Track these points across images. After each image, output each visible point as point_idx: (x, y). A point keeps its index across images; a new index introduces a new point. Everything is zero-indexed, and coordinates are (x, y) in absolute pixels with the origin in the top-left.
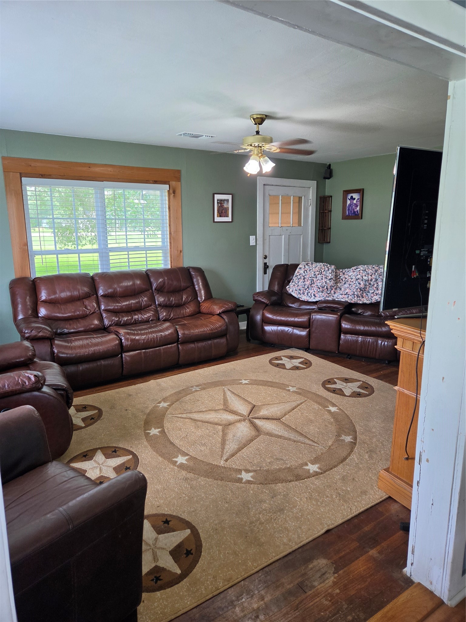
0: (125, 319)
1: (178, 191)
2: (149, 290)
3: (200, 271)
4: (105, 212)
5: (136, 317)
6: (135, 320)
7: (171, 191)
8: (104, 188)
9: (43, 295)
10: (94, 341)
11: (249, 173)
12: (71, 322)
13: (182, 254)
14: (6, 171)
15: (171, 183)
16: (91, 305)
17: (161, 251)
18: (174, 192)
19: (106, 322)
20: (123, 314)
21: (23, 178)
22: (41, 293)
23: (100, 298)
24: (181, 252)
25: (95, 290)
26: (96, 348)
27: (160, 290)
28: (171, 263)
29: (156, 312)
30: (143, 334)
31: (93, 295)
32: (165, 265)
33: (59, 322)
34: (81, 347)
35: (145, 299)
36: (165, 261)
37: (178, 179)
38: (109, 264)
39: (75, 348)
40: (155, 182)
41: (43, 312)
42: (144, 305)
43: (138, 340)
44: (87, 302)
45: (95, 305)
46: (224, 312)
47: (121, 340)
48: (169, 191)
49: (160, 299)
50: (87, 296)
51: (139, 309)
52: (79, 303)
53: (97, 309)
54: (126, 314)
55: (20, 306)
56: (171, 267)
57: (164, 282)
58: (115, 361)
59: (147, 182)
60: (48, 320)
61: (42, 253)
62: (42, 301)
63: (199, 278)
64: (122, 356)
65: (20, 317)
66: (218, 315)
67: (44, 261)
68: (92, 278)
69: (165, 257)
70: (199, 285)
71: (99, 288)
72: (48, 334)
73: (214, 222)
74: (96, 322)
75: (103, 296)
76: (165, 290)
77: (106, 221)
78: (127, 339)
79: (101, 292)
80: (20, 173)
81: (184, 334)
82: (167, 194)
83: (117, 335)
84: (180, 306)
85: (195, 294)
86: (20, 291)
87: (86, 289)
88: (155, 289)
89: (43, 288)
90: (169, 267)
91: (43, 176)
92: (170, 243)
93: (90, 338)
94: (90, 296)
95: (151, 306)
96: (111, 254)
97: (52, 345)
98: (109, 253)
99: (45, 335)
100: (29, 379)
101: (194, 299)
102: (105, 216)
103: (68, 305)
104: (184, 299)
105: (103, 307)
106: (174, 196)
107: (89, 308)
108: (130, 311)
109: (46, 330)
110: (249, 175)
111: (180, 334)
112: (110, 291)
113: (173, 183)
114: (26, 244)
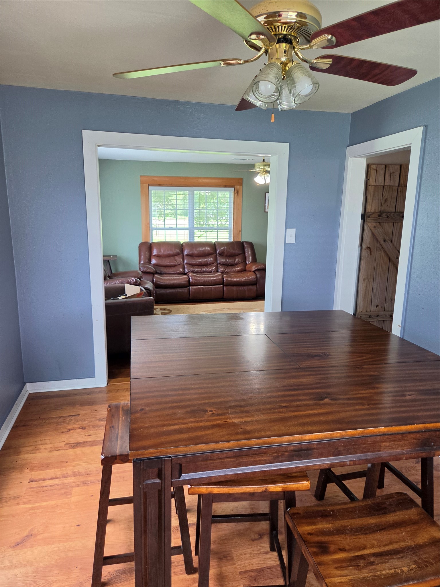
0: (197, 269)
1: (240, 192)
2: (214, 254)
3: (251, 245)
4: (194, 206)
5: (204, 269)
6: (203, 270)
7: (236, 192)
8: (194, 191)
9: (155, 252)
10: (175, 278)
11: (258, 183)
12: (167, 268)
13: (241, 233)
14: (142, 183)
15: (236, 187)
16: (179, 259)
17: (228, 231)
18: (238, 192)
19: (186, 270)
20: (196, 267)
21: (150, 187)
22: (153, 250)
23: (185, 257)
24: (240, 231)
25: (182, 251)
26: (175, 281)
27: (221, 254)
28: (233, 238)
29: (217, 268)
30: (202, 277)
31: (181, 254)
32: (229, 239)
33: (161, 267)
34: (168, 280)
35: (211, 259)
36: (230, 237)
37: (241, 184)
38: (193, 237)
39: (164, 279)
40: (226, 186)
41: (154, 261)
42: (210, 263)
43: (199, 280)
44: (177, 258)
45: (182, 260)
46: (257, 270)
47: (189, 278)
48: (234, 192)
49: (221, 260)
50: (177, 254)
51: (206, 265)
52: (172, 258)
53: (182, 262)
54: (198, 266)
55: (142, 257)
56: (233, 240)
57: (224, 250)
58: (185, 290)
59: (219, 186)
60: (155, 265)
61: (157, 229)
62: (154, 255)
63: (249, 248)
64: (189, 288)
65: (142, 262)
66: (253, 271)
67: (158, 233)
68: (182, 245)
69: (230, 234)
70: (248, 252)
71: (185, 250)
72: (152, 271)
73: (265, 212)
74: (181, 270)
75: (187, 255)
76: (225, 255)
77: (194, 211)
78: (192, 279)
79: (186, 253)
80: (149, 184)
81: (227, 280)
82: (233, 193)
83: (188, 276)
84: (233, 265)
85: (245, 259)
86: (144, 249)
87: (178, 251)
88: (218, 254)
89: (155, 248)
90: (232, 241)
91: (160, 185)
92: (233, 225)
93: (173, 276)
94: (179, 255)
95: (214, 263)
96: (195, 231)
97: (153, 277)
98: (194, 230)
99: (150, 271)
100: (133, 280)
101: (243, 262)
102: (194, 208)
103: (166, 258)
104: (236, 261)
105: (185, 262)
106: (237, 195)
107: (178, 261)
108: (201, 265)
109: (151, 269)
110: (258, 185)
111: (224, 280)
112: (192, 252)
113: (238, 187)
114: (149, 224)
